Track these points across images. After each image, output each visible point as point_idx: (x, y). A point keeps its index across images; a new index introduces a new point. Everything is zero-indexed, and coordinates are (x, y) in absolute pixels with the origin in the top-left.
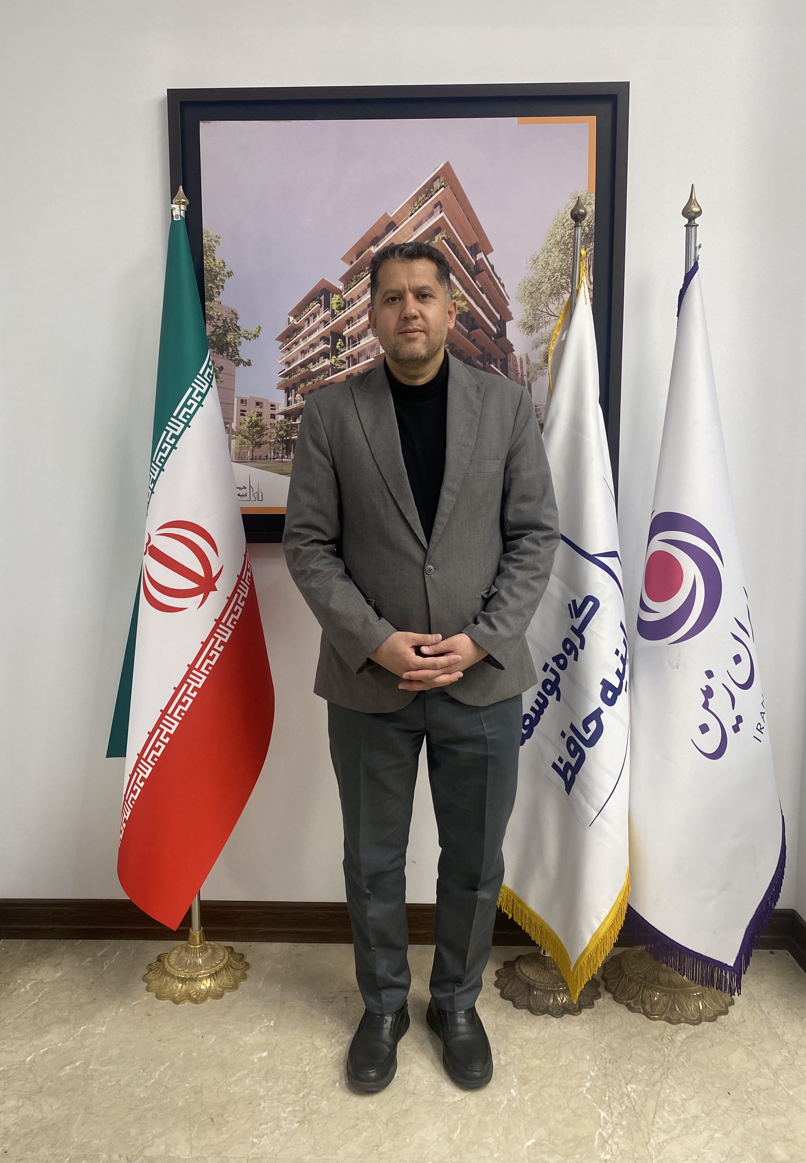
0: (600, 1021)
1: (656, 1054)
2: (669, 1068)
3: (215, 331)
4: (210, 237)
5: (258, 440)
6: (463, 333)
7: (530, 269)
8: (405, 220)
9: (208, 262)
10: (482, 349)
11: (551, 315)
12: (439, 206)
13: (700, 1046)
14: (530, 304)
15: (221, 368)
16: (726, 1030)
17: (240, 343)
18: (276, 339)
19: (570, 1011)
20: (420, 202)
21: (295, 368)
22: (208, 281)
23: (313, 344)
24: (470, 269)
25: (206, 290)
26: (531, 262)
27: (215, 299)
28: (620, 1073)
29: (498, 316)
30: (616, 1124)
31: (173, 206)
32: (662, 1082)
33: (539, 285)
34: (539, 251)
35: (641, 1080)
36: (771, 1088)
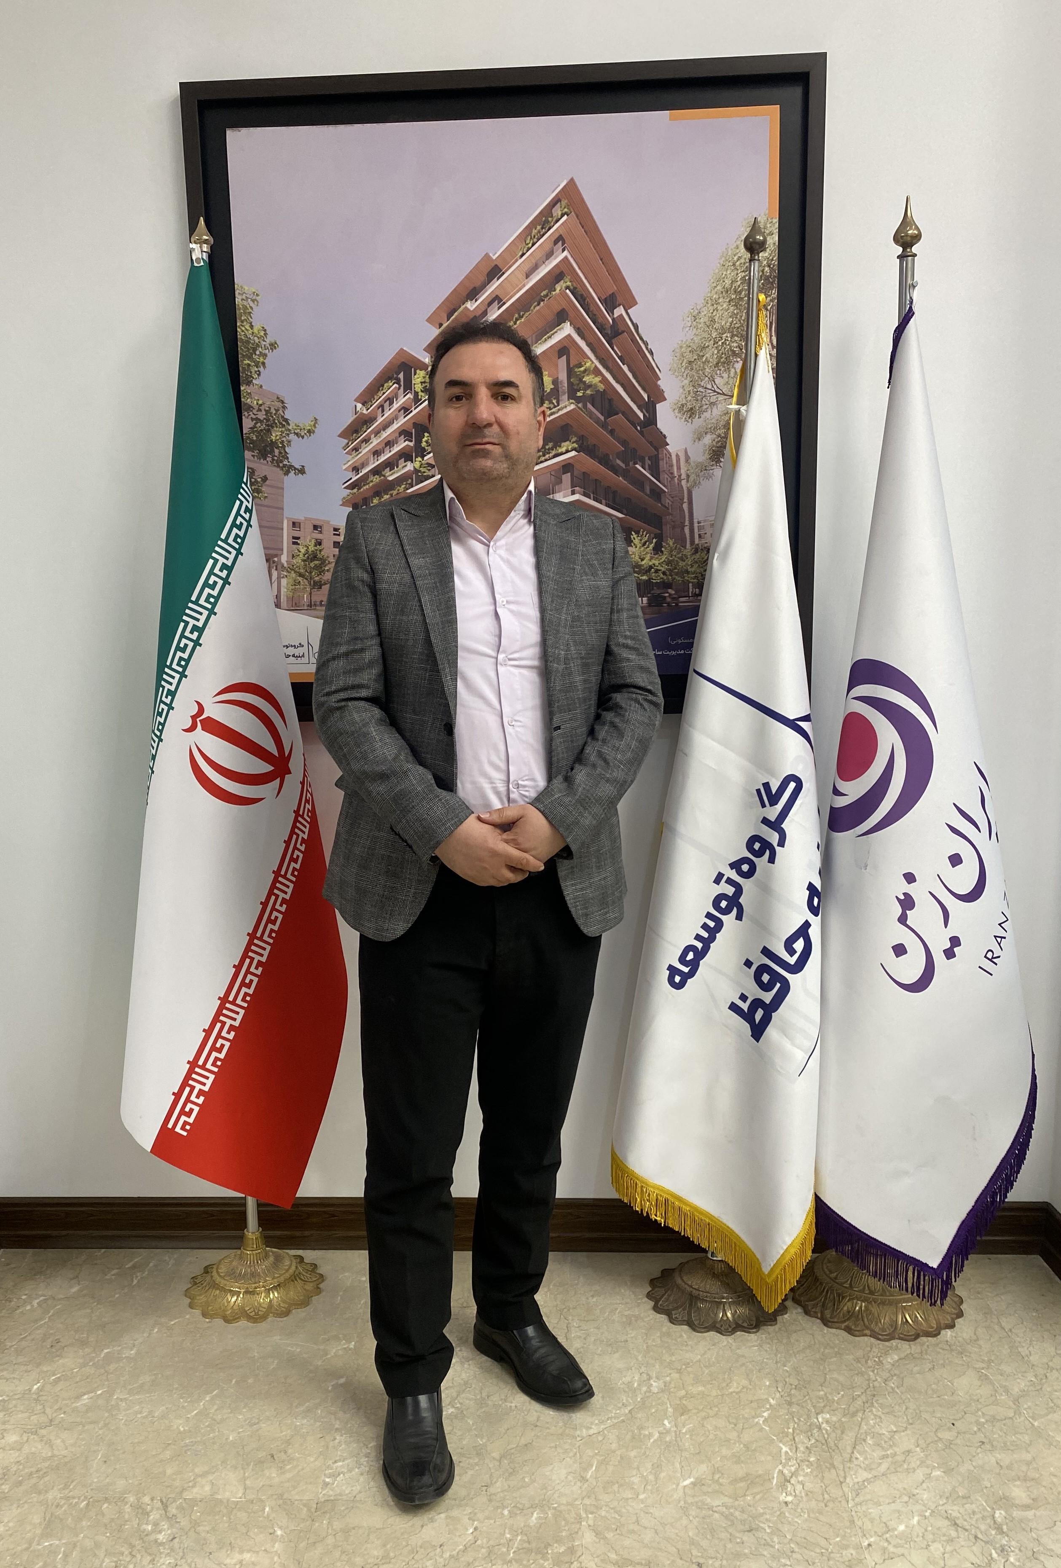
0: (785, 1341)
1: (858, 1380)
2: (874, 1395)
3: (254, 427)
4: (245, 295)
5: (317, 579)
6: (597, 421)
7: (687, 329)
8: (514, 263)
9: (242, 330)
10: (624, 443)
11: (719, 393)
12: (561, 242)
13: (916, 1369)
14: (689, 378)
15: (264, 478)
16: (952, 1350)
17: (289, 442)
18: (339, 436)
19: (744, 1327)
20: (534, 236)
21: (366, 476)
22: (243, 356)
23: (389, 441)
24: (605, 329)
25: (240, 368)
26: (689, 319)
27: (254, 381)
28: (809, 1401)
29: (646, 397)
30: (802, 1461)
31: (193, 246)
32: (864, 1411)
33: (702, 350)
34: (701, 302)
35: (837, 1409)
36: (1011, 1418)
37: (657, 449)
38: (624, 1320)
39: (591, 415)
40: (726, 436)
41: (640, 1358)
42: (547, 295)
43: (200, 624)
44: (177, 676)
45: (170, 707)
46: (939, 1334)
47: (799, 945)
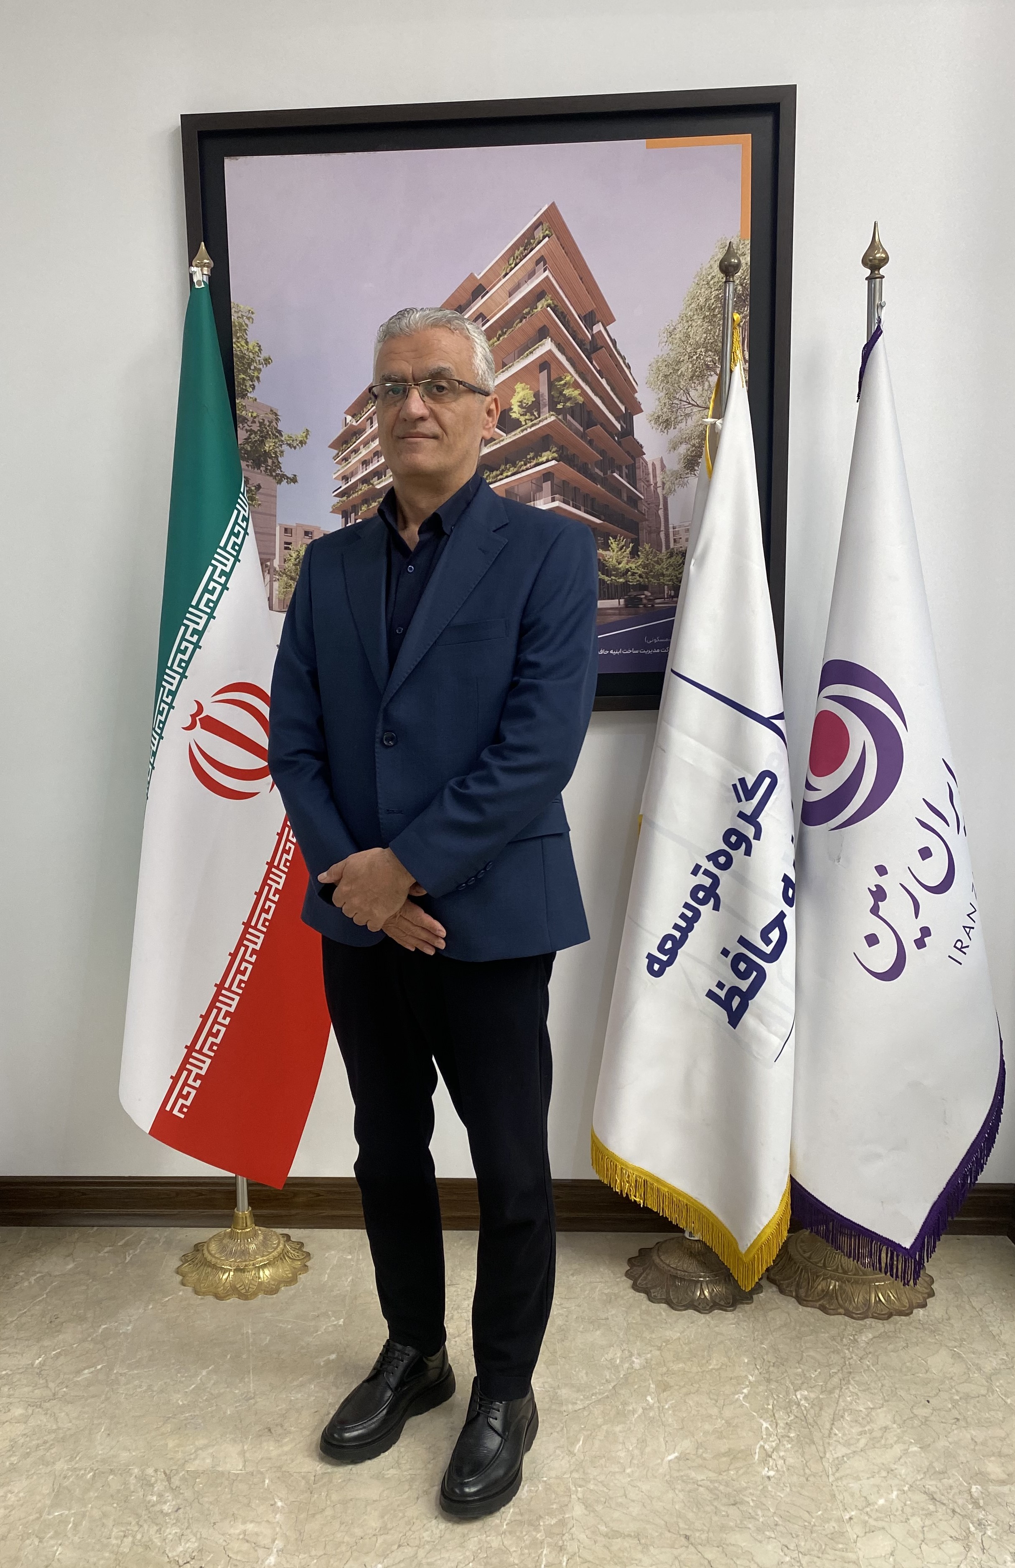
0: (761, 1319)
1: (835, 1358)
2: (850, 1373)
3: (249, 438)
4: (240, 313)
6: (577, 432)
7: (663, 344)
8: (498, 282)
9: (238, 346)
10: (602, 453)
11: (693, 405)
12: (543, 263)
13: (891, 1347)
14: (664, 391)
15: (258, 487)
16: (925, 1329)
17: (282, 452)
18: (330, 447)
19: (722, 1306)
20: (517, 257)
21: (355, 484)
22: (239, 371)
24: (584, 345)
25: (236, 383)
26: (665, 335)
27: (249, 395)
28: (787, 1378)
29: (623, 408)
30: (782, 1436)
31: (194, 269)
32: (842, 1388)
33: (677, 365)
34: (676, 319)
35: (814, 1386)
36: (983, 1395)
37: (633, 458)
38: (605, 1298)
39: (570, 425)
40: (701, 446)
41: (621, 1335)
42: (528, 313)
43: (200, 628)
44: (178, 677)
45: (171, 706)
46: (912, 1313)
47: (775, 935)
